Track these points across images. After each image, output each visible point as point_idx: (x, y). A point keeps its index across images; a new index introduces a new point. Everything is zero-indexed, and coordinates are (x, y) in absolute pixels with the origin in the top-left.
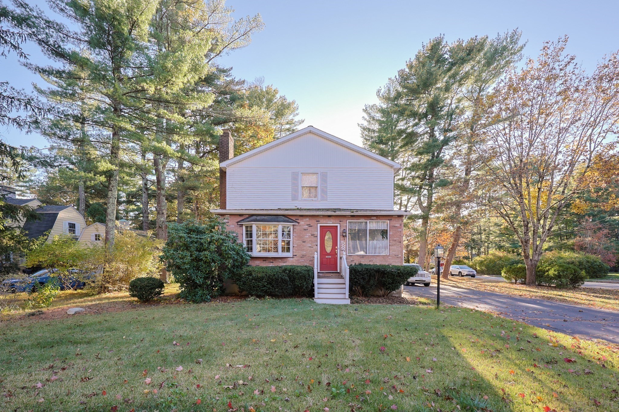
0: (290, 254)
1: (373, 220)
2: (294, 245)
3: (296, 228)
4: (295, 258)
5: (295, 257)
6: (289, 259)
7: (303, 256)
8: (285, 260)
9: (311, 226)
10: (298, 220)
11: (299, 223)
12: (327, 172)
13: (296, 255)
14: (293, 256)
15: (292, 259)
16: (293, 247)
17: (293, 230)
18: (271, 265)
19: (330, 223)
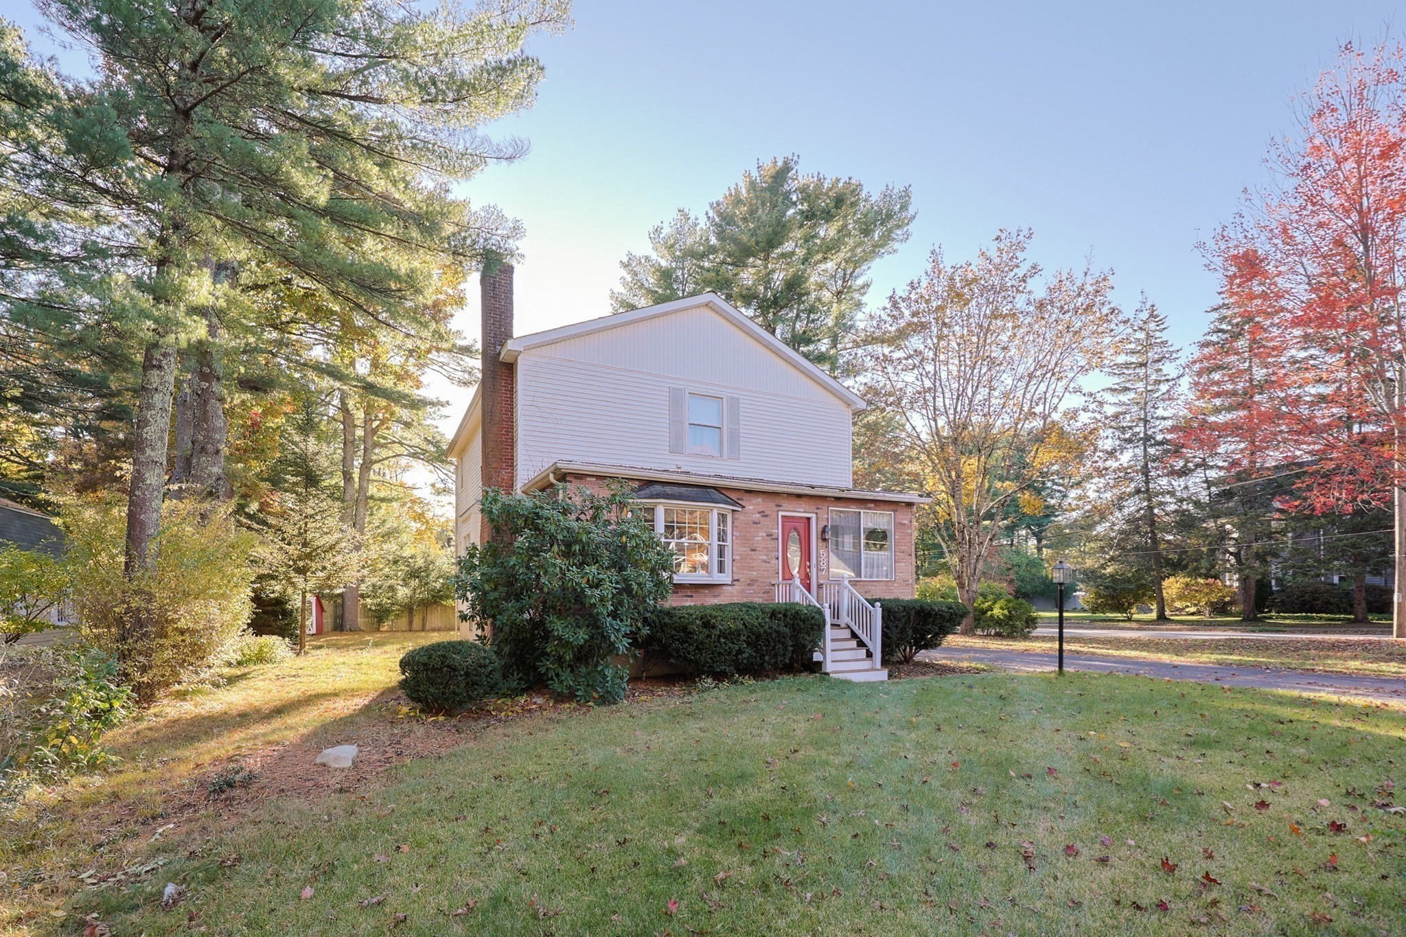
0: (725, 578)
1: (870, 509)
2: (735, 557)
3: (737, 519)
4: (738, 587)
5: (735, 583)
6: (724, 588)
7: (752, 582)
8: (716, 591)
9: (767, 516)
10: (742, 499)
11: (743, 507)
12: (738, 399)
13: (738, 580)
14: (733, 581)
15: (730, 588)
16: (733, 560)
17: (733, 522)
18: (688, 604)
19: (800, 511)
